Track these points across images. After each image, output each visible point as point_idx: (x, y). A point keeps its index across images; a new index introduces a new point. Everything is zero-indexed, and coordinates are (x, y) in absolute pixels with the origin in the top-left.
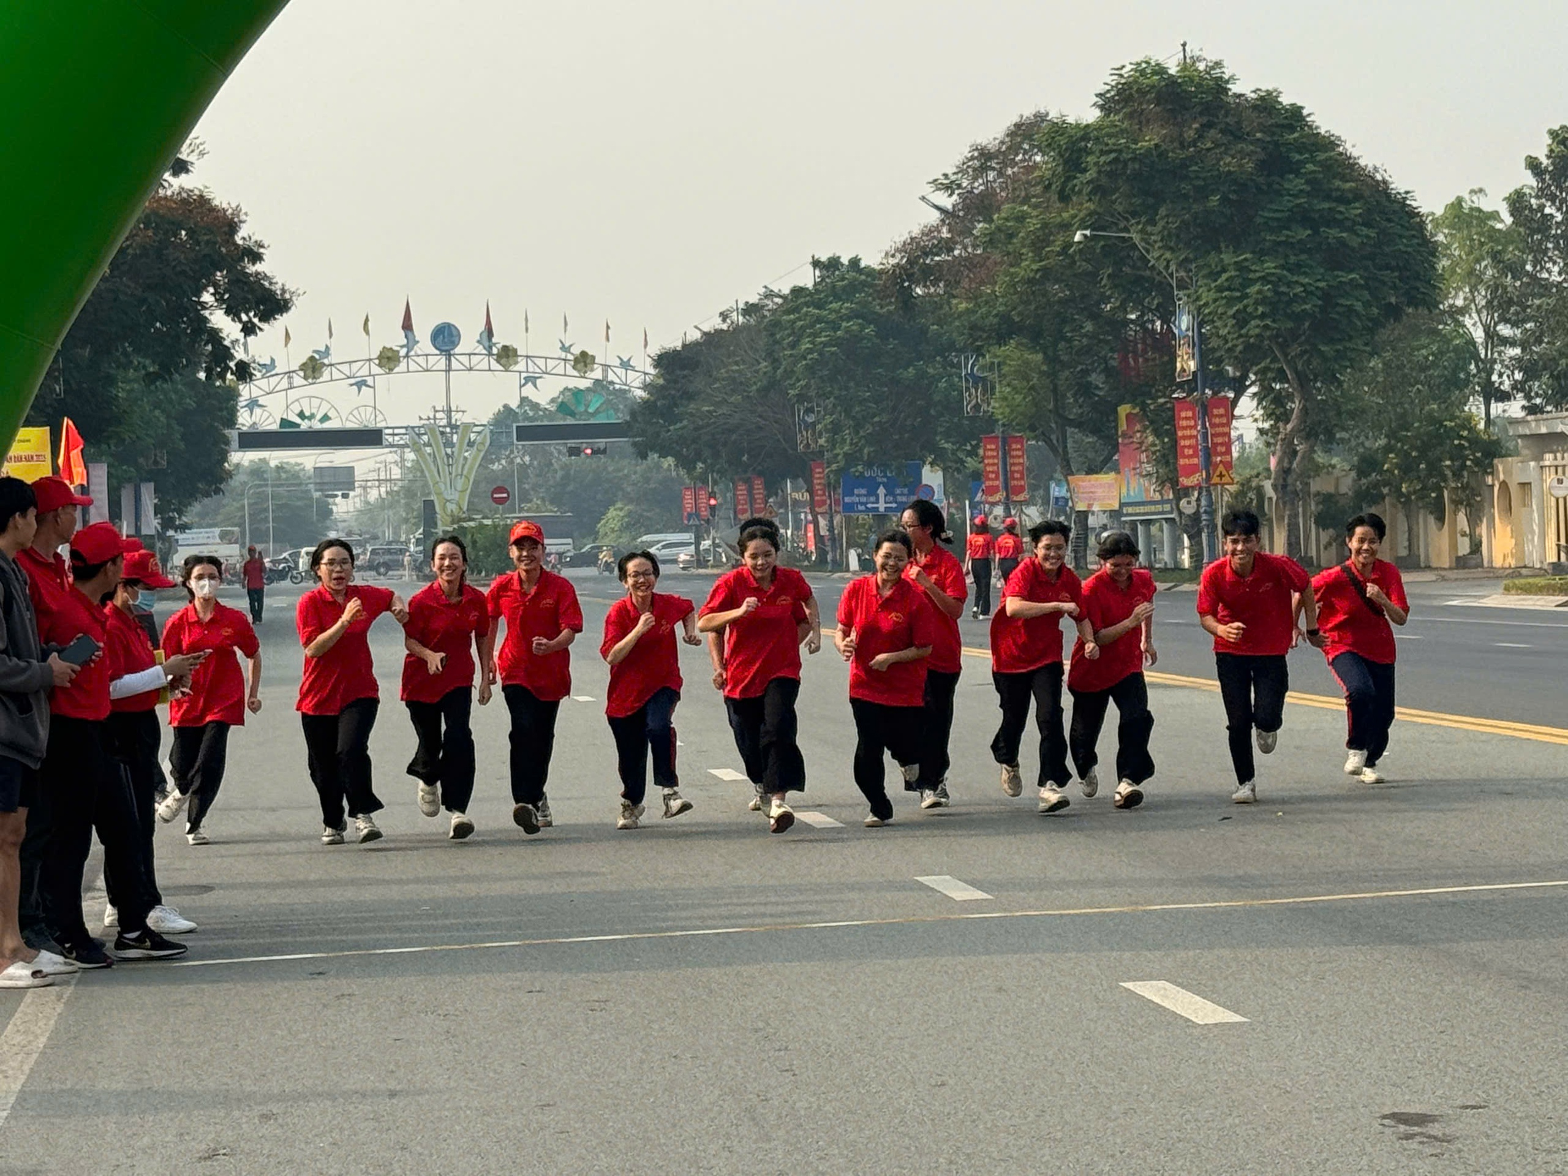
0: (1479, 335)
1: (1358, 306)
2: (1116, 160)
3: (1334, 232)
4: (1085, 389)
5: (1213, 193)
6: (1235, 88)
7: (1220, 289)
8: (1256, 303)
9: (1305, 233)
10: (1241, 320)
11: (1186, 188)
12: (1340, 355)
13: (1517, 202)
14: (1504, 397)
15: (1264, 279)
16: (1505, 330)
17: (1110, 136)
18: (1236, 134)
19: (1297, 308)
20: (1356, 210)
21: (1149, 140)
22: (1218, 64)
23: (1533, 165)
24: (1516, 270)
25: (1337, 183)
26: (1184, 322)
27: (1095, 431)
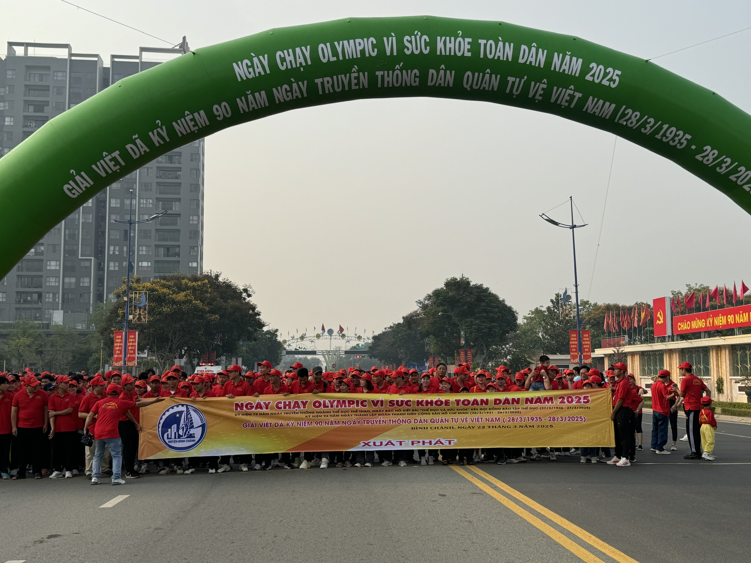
1: (497, 331)
2: (444, 298)
3: (492, 314)
5: (465, 306)
6: (472, 283)
7: (466, 326)
8: (474, 329)
9: (485, 314)
11: (460, 304)
15: (476, 324)
17: (443, 293)
18: (471, 293)
19: (483, 331)
21: (452, 294)
22: (468, 278)
25: (493, 304)
26: (462, 333)
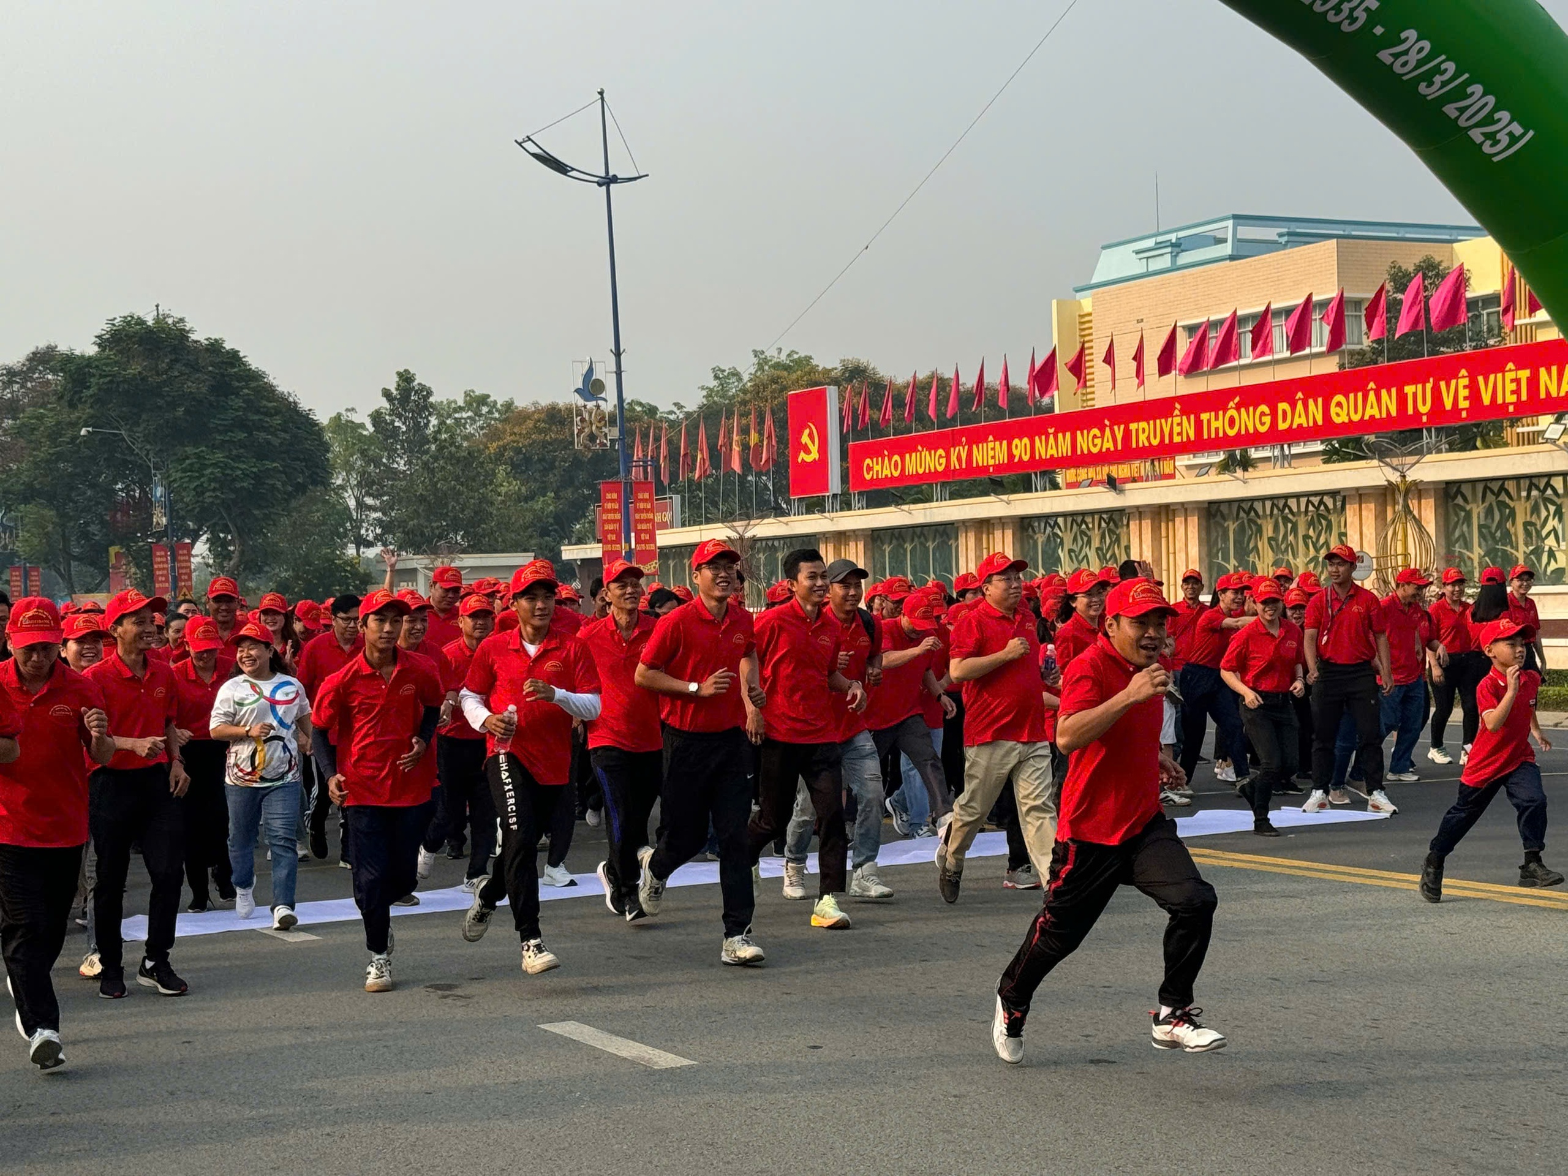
0: (352, 503)
1: (279, 485)
2: (111, 382)
3: (263, 435)
4: (85, 535)
5: (179, 405)
6: (193, 337)
7: (184, 471)
8: (210, 481)
9: (243, 435)
10: (200, 492)
11: (160, 402)
12: (267, 517)
13: (376, 417)
14: (369, 544)
15: (215, 465)
16: (369, 501)
17: (107, 365)
18: (195, 367)
19: (238, 485)
20: (277, 421)
21: (135, 369)
22: (182, 320)
23: (387, 394)
24: (377, 463)
25: (265, 402)
26: (159, 491)
27: (92, 564)
